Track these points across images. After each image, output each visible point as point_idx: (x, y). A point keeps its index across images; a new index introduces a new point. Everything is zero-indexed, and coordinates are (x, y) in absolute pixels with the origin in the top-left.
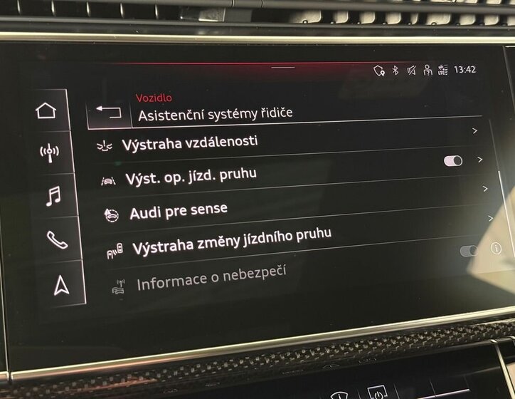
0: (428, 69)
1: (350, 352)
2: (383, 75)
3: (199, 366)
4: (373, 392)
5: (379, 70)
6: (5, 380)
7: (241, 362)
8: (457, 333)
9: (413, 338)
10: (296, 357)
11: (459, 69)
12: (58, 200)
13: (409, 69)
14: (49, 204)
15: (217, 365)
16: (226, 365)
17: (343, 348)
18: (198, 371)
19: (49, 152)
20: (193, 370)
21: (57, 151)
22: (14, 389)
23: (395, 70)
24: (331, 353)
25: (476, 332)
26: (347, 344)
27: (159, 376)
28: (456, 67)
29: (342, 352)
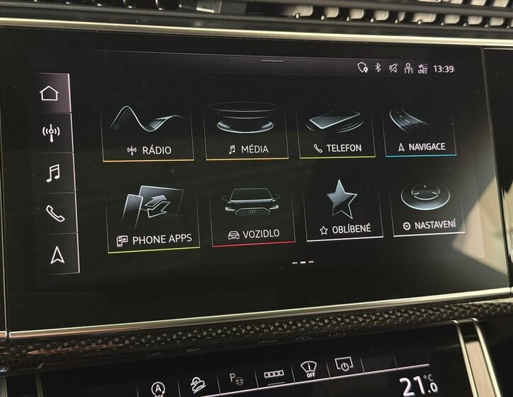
0: (409, 68)
1: (319, 326)
2: (366, 71)
3: (180, 333)
4: (340, 362)
5: (362, 67)
6: (4, 338)
7: (219, 331)
8: (419, 313)
9: (378, 316)
10: (270, 329)
11: (438, 68)
12: (57, 177)
13: (391, 67)
14: (49, 180)
15: (196, 333)
16: (205, 333)
17: (313, 323)
18: (179, 338)
19: (51, 132)
20: (174, 337)
21: (58, 131)
22: (12, 346)
23: (378, 67)
24: (302, 327)
25: (437, 313)
26: (318, 319)
27: (143, 340)
28: (435, 66)
29: (312, 326)
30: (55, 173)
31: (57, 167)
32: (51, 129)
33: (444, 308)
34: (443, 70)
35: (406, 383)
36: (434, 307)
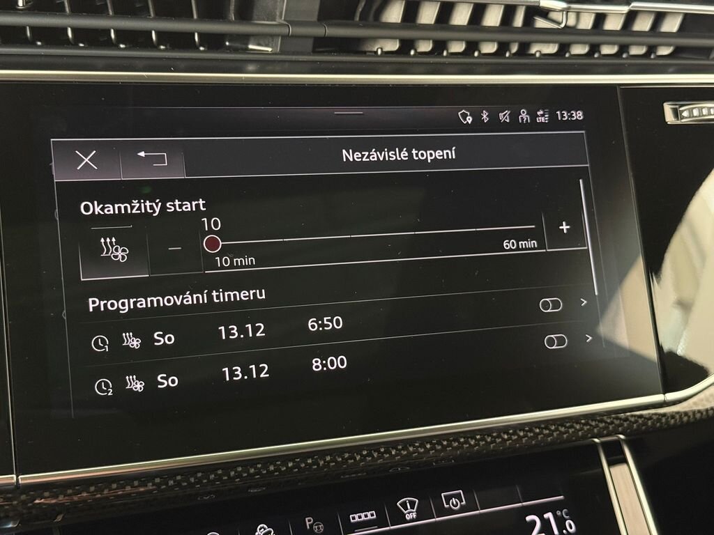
1: (419, 453)
2: (470, 122)
3: (239, 469)
4: (448, 498)
5: (464, 116)
6: (12, 484)
7: (290, 465)
8: (547, 432)
9: (495, 437)
10: (355, 459)
11: (562, 115)
13: (501, 115)
15: (261, 468)
16: (272, 468)
17: (411, 449)
18: (239, 475)
20: (232, 474)
22: (22, 494)
23: (485, 116)
24: (397, 455)
25: (571, 431)
26: (417, 444)
27: (192, 480)
28: (558, 112)
29: (410, 454)
33: (580, 423)
34: (569, 117)
35: (534, 523)
36: (567, 422)
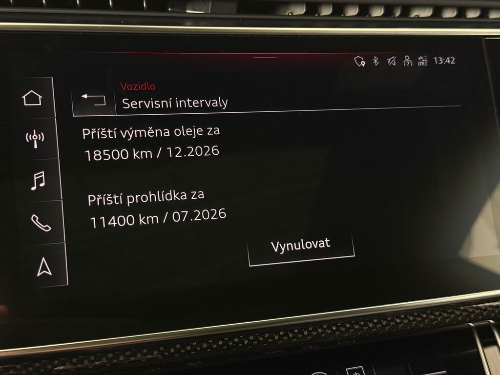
0: (407, 60)
1: (327, 334)
2: (363, 65)
3: (178, 346)
4: (352, 372)
5: (359, 61)
7: (220, 343)
8: (433, 317)
9: (390, 321)
10: (274, 339)
11: (438, 60)
12: (42, 185)
13: (389, 60)
14: (34, 188)
15: (196, 346)
16: (205, 346)
17: (320, 330)
18: (178, 351)
19: (35, 138)
20: (172, 350)
21: (42, 137)
23: (376, 61)
24: (308, 335)
25: (452, 316)
26: (325, 327)
28: (435, 58)
29: (319, 334)
30: (40, 181)
31: (42, 174)
32: (35, 135)
33: (459, 310)
34: (444, 61)
36: (449, 309)
